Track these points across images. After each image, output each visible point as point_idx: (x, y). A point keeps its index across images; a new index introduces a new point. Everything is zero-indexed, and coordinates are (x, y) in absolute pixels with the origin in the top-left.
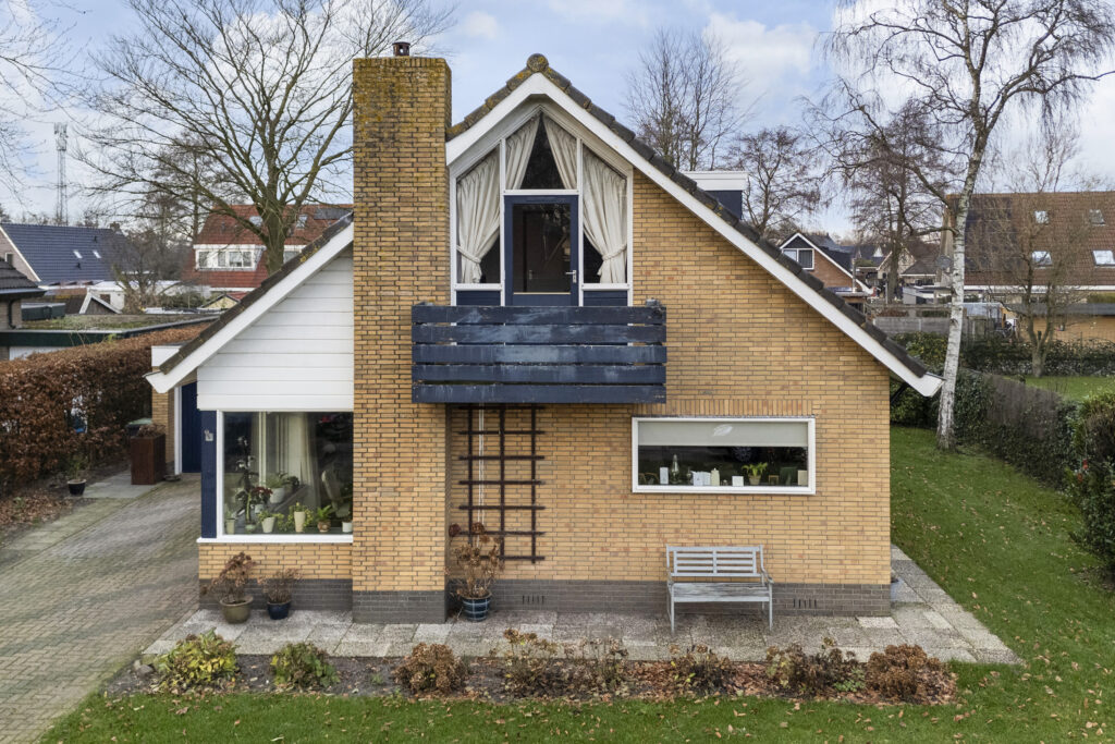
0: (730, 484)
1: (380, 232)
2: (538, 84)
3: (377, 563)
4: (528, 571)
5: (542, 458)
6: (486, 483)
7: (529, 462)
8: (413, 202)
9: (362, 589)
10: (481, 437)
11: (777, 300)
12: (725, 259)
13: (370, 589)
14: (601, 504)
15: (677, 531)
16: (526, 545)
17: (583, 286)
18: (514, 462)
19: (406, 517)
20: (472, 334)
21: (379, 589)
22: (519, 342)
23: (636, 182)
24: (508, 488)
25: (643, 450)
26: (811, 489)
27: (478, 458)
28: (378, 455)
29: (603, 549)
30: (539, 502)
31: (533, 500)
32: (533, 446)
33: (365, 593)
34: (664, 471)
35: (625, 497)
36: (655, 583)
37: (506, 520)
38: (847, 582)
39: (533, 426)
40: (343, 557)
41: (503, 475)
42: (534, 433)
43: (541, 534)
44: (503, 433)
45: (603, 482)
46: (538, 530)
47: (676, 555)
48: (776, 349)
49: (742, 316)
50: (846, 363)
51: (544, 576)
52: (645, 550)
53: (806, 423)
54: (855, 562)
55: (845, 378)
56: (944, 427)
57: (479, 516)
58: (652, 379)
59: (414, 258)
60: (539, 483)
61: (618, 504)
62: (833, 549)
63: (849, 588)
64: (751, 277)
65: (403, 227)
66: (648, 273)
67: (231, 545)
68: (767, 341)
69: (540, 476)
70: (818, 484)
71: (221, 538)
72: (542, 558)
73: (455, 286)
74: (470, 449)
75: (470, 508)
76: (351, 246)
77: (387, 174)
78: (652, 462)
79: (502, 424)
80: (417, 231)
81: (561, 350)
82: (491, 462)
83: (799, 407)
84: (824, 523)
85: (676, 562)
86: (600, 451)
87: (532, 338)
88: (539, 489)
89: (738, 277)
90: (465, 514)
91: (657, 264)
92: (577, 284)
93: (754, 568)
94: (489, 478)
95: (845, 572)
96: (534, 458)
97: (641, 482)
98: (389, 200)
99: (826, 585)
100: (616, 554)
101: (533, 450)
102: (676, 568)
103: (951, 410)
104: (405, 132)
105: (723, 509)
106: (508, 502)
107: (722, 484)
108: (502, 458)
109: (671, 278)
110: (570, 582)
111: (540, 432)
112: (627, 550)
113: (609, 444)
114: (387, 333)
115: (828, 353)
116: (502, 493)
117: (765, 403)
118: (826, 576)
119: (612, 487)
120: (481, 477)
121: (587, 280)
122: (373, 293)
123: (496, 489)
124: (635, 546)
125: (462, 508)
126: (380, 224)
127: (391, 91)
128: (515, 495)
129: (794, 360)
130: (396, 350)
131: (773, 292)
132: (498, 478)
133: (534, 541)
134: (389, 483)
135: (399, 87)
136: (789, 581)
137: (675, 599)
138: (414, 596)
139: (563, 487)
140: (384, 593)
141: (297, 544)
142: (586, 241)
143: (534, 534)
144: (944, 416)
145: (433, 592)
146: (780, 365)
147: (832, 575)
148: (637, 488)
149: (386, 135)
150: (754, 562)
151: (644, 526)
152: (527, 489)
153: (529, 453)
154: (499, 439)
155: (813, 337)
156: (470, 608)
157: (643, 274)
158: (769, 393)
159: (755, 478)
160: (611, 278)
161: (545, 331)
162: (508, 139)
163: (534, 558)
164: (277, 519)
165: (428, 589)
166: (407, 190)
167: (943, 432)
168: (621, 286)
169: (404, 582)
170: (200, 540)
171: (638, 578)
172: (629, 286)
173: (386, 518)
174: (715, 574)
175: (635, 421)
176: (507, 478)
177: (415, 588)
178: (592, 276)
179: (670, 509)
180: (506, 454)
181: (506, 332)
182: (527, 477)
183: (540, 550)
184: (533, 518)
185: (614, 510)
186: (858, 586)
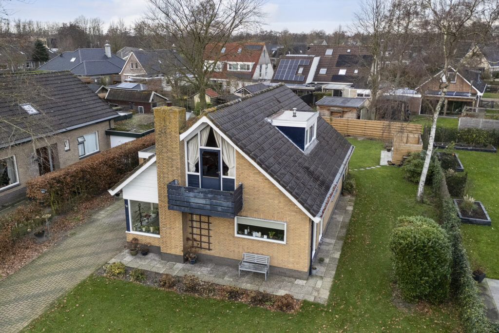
0: (263, 238)
1: (163, 159)
2: (204, 120)
3: (166, 246)
4: (208, 252)
5: (211, 223)
7: (207, 224)
9: (162, 251)
14: (227, 238)
15: (247, 248)
16: (207, 245)
17: (222, 176)
18: (203, 223)
19: (173, 236)
20: (183, 193)
21: (167, 252)
24: (202, 230)
25: (238, 224)
26: (285, 243)
27: (194, 221)
28: (165, 219)
29: (228, 250)
31: (209, 234)
32: (208, 220)
33: (164, 253)
34: (246, 231)
35: (233, 237)
37: (202, 238)
38: (295, 269)
41: (201, 226)
42: (209, 216)
43: (211, 243)
45: (228, 232)
47: (245, 255)
48: (276, 202)
49: (267, 191)
51: (212, 254)
52: (239, 252)
53: (284, 224)
54: (297, 264)
55: (296, 212)
57: (195, 236)
61: (231, 238)
62: (291, 259)
63: (295, 271)
66: (240, 175)
67: (133, 234)
68: (273, 199)
69: (210, 228)
70: (287, 241)
71: (131, 232)
72: (211, 250)
73: (187, 173)
74: (192, 218)
75: (192, 234)
76: (155, 162)
77: (164, 143)
78: (242, 228)
81: (206, 201)
82: (197, 222)
83: (282, 219)
84: (289, 252)
85: (245, 257)
86: (227, 223)
87: (198, 197)
88: (210, 231)
91: (242, 173)
92: (220, 176)
93: (267, 262)
94: (197, 227)
95: (294, 266)
96: (209, 223)
97: (238, 233)
99: (289, 269)
100: (231, 252)
102: (245, 259)
105: (260, 244)
106: (202, 234)
107: (261, 237)
109: (246, 177)
110: (219, 257)
112: (234, 251)
113: (229, 222)
117: (273, 217)
118: (288, 267)
120: (195, 226)
121: (224, 174)
122: (162, 175)
123: (199, 230)
124: (236, 250)
125: (190, 233)
126: (163, 157)
127: (164, 119)
128: (204, 232)
129: (281, 205)
132: (199, 227)
133: (209, 245)
134: (168, 226)
136: (278, 266)
137: (240, 269)
138: (176, 256)
139: (217, 232)
140: (168, 254)
142: (223, 162)
143: (209, 243)
145: (180, 256)
146: (277, 206)
147: (291, 266)
148: (236, 235)
150: (267, 260)
151: (239, 245)
152: (207, 231)
153: (207, 222)
154: (199, 216)
157: (238, 175)
158: (274, 214)
159: (271, 237)
160: (231, 175)
162: (201, 131)
163: (209, 249)
164: (146, 228)
165: (179, 254)
166: (169, 148)
168: (233, 178)
169: (173, 252)
170: (127, 232)
172: (235, 178)
173: (168, 235)
174: (256, 262)
175: (236, 218)
177: (176, 254)
180: (201, 221)
182: (207, 228)
183: (211, 248)
184: (209, 239)
185: (230, 240)
186: (298, 271)
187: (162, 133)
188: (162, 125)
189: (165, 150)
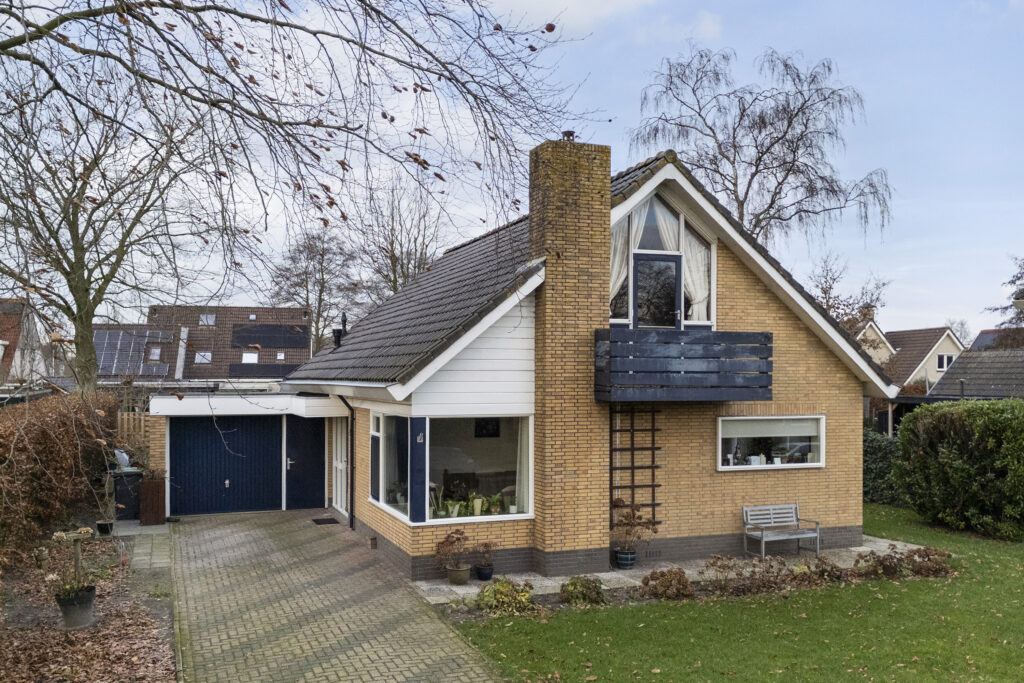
0: (772, 462)
1: (565, 275)
2: (669, 172)
3: (563, 530)
4: (647, 534)
5: (659, 448)
6: (621, 468)
7: (650, 452)
8: (588, 253)
9: (552, 550)
10: (618, 434)
11: (802, 335)
12: (773, 306)
13: (558, 550)
14: (697, 481)
15: (743, 498)
16: (649, 513)
17: (684, 322)
18: (640, 452)
19: (583, 493)
20: (652, 351)
21: (564, 549)
22: (682, 354)
23: (719, 248)
24: (637, 472)
25: (723, 440)
26: (822, 464)
27: (616, 450)
28: (563, 446)
29: (698, 514)
30: (657, 482)
31: (653, 480)
32: (653, 440)
33: (554, 553)
35: (711, 475)
36: (729, 535)
37: (636, 496)
38: (840, 525)
39: (653, 426)
40: (523, 531)
41: (633, 462)
42: (654, 430)
43: (658, 505)
44: (632, 431)
45: (698, 465)
46: (657, 502)
47: (749, 513)
48: (802, 369)
50: (841, 379)
51: (660, 537)
52: (724, 513)
53: (818, 420)
54: (844, 512)
55: (839, 388)
59: (589, 296)
60: (657, 467)
61: (707, 480)
62: (832, 504)
63: (841, 529)
64: (788, 318)
65: (582, 272)
66: (727, 314)
67: (437, 526)
68: (796, 364)
69: (658, 463)
70: (826, 460)
71: (429, 521)
72: (660, 523)
74: (612, 442)
75: (612, 487)
77: (570, 232)
79: (632, 424)
80: (590, 275)
81: (709, 362)
82: (624, 453)
83: (814, 408)
84: (827, 487)
85: (750, 518)
86: (696, 442)
87: (690, 354)
88: (657, 472)
89: (781, 319)
91: (732, 308)
92: (680, 321)
93: (794, 519)
94: (624, 465)
95: (839, 518)
96: (653, 449)
97: (723, 464)
99: (828, 528)
100: (706, 517)
101: (653, 443)
102: (751, 522)
104: (583, 200)
105: (771, 481)
106: (637, 483)
107: (767, 463)
108: (632, 449)
109: (741, 318)
110: (676, 539)
111: (658, 430)
112: (713, 514)
113: (702, 437)
114: (569, 353)
115: (830, 372)
116: (633, 476)
117: (796, 405)
118: (829, 522)
119: (704, 468)
120: (618, 465)
121: (685, 318)
122: (559, 322)
123: (628, 473)
124: (718, 509)
126: (565, 269)
127: (575, 168)
128: (642, 477)
129: (812, 377)
130: (573, 368)
131: (800, 329)
132: (629, 464)
133: (654, 511)
134: (571, 467)
135: (581, 166)
137: (765, 539)
138: (588, 553)
139: (672, 470)
140: (567, 552)
143: (654, 505)
145: (601, 549)
146: (804, 379)
147: (832, 521)
148: (721, 468)
149: (571, 201)
150: (794, 515)
151: (724, 495)
152: (648, 472)
153: (650, 446)
154: (630, 435)
155: (822, 360)
157: (722, 316)
158: (798, 399)
159: (788, 459)
160: (698, 317)
161: (699, 349)
163: (654, 523)
165: (597, 547)
166: (584, 243)
168: (708, 323)
169: (581, 543)
171: (719, 533)
172: (713, 322)
173: (569, 494)
174: (773, 525)
175: (720, 419)
176: (636, 464)
177: (590, 547)
178: (687, 316)
179: (739, 483)
180: (635, 446)
181: (674, 349)
182: (649, 463)
183: (658, 517)
184: (653, 493)
185: (705, 485)
186: (845, 528)
187: (567, 204)
188: (567, 184)
189: (571, 251)
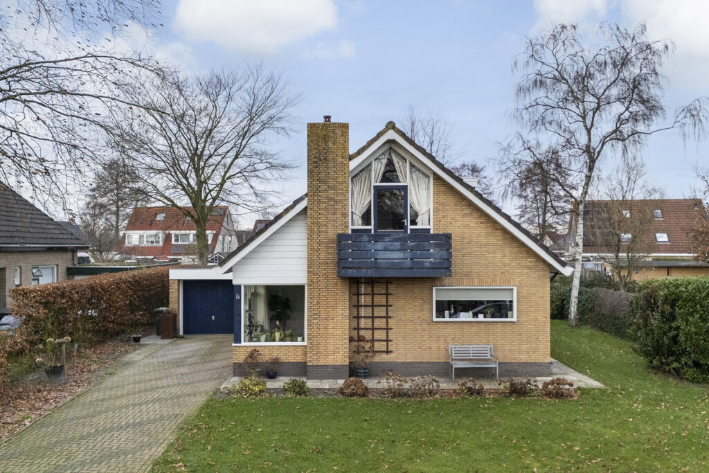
0: (477, 317)
1: (319, 202)
2: (391, 135)
3: (318, 352)
4: (385, 358)
5: (391, 306)
6: (365, 317)
7: (385, 308)
8: (334, 188)
9: (310, 364)
10: (363, 296)
11: (499, 233)
12: (475, 215)
13: (315, 364)
14: (418, 327)
15: (453, 339)
16: (384, 345)
17: (410, 227)
18: (378, 308)
19: (331, 331)
20: (364, 246)
21: (319, 364)
22: (386, 249)
23: (434, 179)
24: (376, 320)
25: (437, 302)
26: (515, 319)
27: (362, 306)
28: (318, 303)
29: (419, 348)
30: (390, 326)
31: (387, 325)
32: (387, 300)
33: (312, 366)
34: (447, 313)
35: (429, 324)
36: (443, 363)
37: (375, 334)
38: (531, 361)
39: (387, 291)
40: (300, 352)
41: (373, 314)
42: (387, 294)
43: (391, 341)
44: (373, 294)
45: (419, 317)
46: (389, 339)
47: (453, 349)
48: (499, 256)
49: (483, 240)
50: (530, 262)
51: (392, 360)
52: (439, 348)
53: (512, 290)
54: (534, 352)
55: (530, 268)
56: (572, 315)
57: (362, 333)
58: (445, 266)
59: (335, 214)
60: (390, 317)
61: (426, 326)
62: (524, 347)
63: (531, 364)
64: (488, 222)
65: (330, 199)
66: (440, 221)
67: (248, 347)
68: (494, 252)
69: (390, 314)
70: (518, 317)
71: (243, 344)
72: (391, 352)
73: (351, 227)
74: (358, 302)
75: (358, 329)
76: (306, 208)
77: (323, 175)
78: (442, 307)
79: (372, 291)
80: (336, 201)
81: (405, 253)
82: (367, 308)
83: (509, 282)
84: (520, 335)
85: (453, 352)
86: (418, 303)
87: (391, 248)
88: (390, 320)
89: (482, 223)
90: (356, 332)
92: (407, 226)
93: (489, 355)
94: (367, 315)
95: (530, 357)
96: (387, 306)
97: (437, 317)
98: (323, 187)
99: (521, 363)
100: (425, 350)
101: (387, 302)
102: (454, 355)
103: (576, 306)
104: (331, 156)
105: (475, 329)
106: (375, 326)
107: (473, 317)
108: (373, 306)
109: (451, 223)
110: (404, 363)
111: (390, 294)
112: (430, 348)
114: (322, 248)
115: (522, 258)
116: (373, 322)
117: (494, 280)
118: (521, 359)
119: (423, 319)
120: (363, 315)
121: (411, 224)
122: (316, 230)
123: (370, 320)
124: (434, 346)
125: (354, 329)
126: (320, 198)
127: (325, 138)
128: (379, 323)
129: (507, 260)
130: (328, 255)
131: (497, 229)
132: (371, 315)
133: (387, 344)
134: (323, 316)
135: (329, 136)
136: (505, 361)
137: (454, 366)
138: (335, 367)
139: (401, 319)
140: (321, 366)
141: (279, 346)
142: (411, 207)
143: (387, 341)
144: (572, 309)
145: (343, 365)
146: (500, 263)
147: (524, 358)
148: (435, 319)
149: (322, 158)
150: (489, 352)
151: (438, 337)
152: (384, 320)
153: (385, 304)
154: (371, 297)
155: (516, 250)
156: (360, 373)
157: (437, 222)
158: (495, 276)
159: (489, 315)
160: (421, 224)
161: (397, 244)
162: (375, 160)
163: (388, 352)
164: (267, 336)
165: (341, 364)
166: (332, 183)
167: (572, 317)
168: (428, 227)
169: (331, 360)
170: (234, 345)
171: (435, 361)
172: (431, 227)
173: (322, 331)
174: (471, 357)
175: (434, 288)
176: (375, 315)
177: (336, 364)
178: (413, 222)
179: (450, 329)
180: (375, 304)
181: (380, 245)
182: (385, 315)
183: (390, 348)
184: (387, 333)
185: (424, 330)
186: (536, 363)
187: (320, 160)
